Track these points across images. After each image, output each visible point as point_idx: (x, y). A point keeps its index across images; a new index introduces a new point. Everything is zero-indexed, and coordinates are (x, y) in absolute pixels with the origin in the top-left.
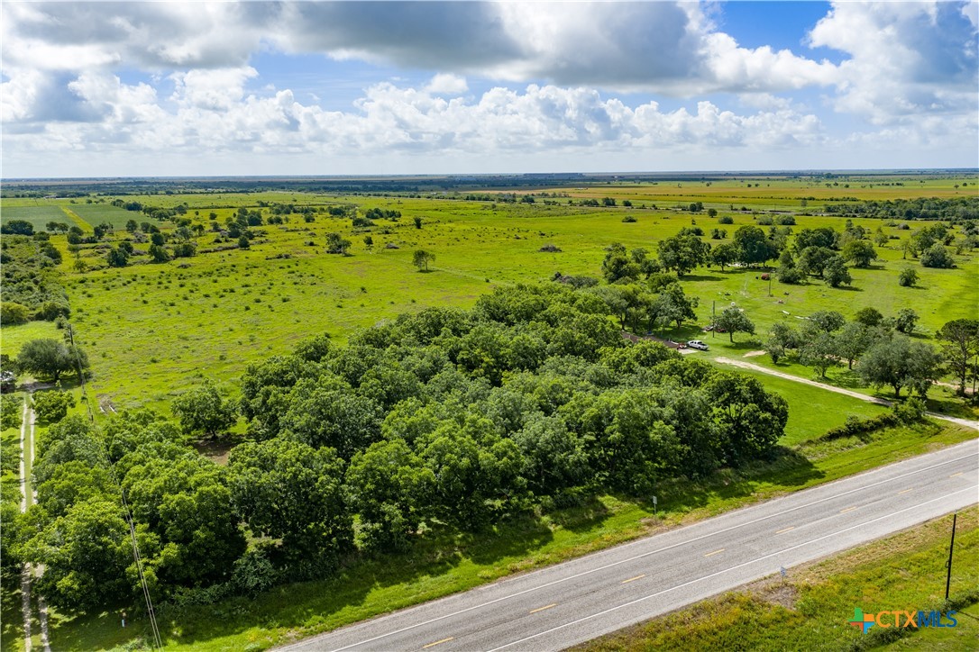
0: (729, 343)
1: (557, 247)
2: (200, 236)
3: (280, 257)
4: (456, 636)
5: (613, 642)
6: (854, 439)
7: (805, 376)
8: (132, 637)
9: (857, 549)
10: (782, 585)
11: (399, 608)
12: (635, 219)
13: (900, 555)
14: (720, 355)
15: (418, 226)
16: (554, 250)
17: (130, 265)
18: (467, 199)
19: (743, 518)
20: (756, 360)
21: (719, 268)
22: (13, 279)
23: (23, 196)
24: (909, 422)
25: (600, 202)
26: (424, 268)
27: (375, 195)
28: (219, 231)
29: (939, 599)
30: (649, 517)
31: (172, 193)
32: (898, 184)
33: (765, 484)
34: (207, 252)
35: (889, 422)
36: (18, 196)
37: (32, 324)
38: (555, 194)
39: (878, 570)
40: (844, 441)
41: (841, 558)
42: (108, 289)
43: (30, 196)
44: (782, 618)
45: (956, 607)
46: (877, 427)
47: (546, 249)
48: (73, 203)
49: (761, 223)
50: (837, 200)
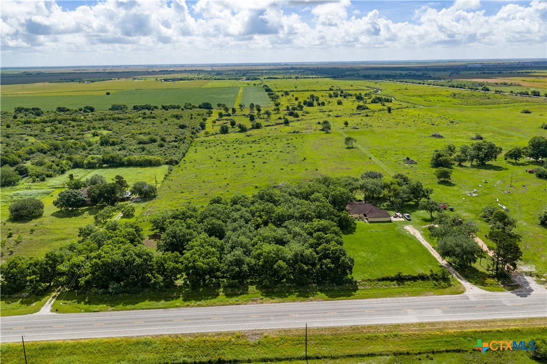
1: (441, 135)
2: (278, 113)
3: (294, 132)
4: (145, 322)
6: (395, 282)
8: (74, 299)
11: (143, 309)
12: (530, 111)
15: (390, 111)
16: (440, 137)
17: (229, 133)
23: (232, 79)
26: (350, 146)
27: (400, 82)
28: (289, 110)
33: (323, 295)
34: (268, 126)
35: (423, 278)
36: (230, 79)
38: (512, 84)
40: (388, 283)
41: (296, 330)
42: (207, 148)
43: (235, 79)
44: (243, 344)
45: (307, 358)
46: (414, 279)
47: (434, 136)
48: (248, 84)
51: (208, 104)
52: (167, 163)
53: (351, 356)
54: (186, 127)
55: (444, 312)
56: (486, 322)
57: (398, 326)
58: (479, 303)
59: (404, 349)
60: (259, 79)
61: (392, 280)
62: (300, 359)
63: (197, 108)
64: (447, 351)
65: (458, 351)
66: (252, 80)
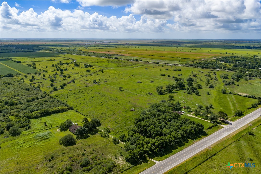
0: (187, 111)
3: (87, 86)
5: (198, 153)
7: (201, 118)
9: (215, 143)
10: (210, 147)
13: (219, 143)
14: (188, 114)
15: (102, 72)
19: (203, 140)
20: (193, 115)
21: (175, 89)
22: (43, 97)
24: (215, 126)
25: (134, 59)
28: (58, 74)
29: (223, 147)
30: (193, 141)
34: (67, 84)
35: (213, 126)
37: (69, 111)
38: (120, 54)
39: (217, 145)
40: (209, 129)
42: (66, 99)
44: (211, 150)
45: (224, 148)
46: (212, 127)
49: (174, 71)
50: (185, 59)
51: (11, 74)
52: (69, 109)
53: (229, 145)
54: (29, 89)
55: (228, 132)
56: (236, 131)
57: (226, 137)
58: (229, 128)
59: (234, 141)
61: (209, 128)
62: (223, 149)
63: (4, 77)
64: (239, 138)
65: (240, 138)
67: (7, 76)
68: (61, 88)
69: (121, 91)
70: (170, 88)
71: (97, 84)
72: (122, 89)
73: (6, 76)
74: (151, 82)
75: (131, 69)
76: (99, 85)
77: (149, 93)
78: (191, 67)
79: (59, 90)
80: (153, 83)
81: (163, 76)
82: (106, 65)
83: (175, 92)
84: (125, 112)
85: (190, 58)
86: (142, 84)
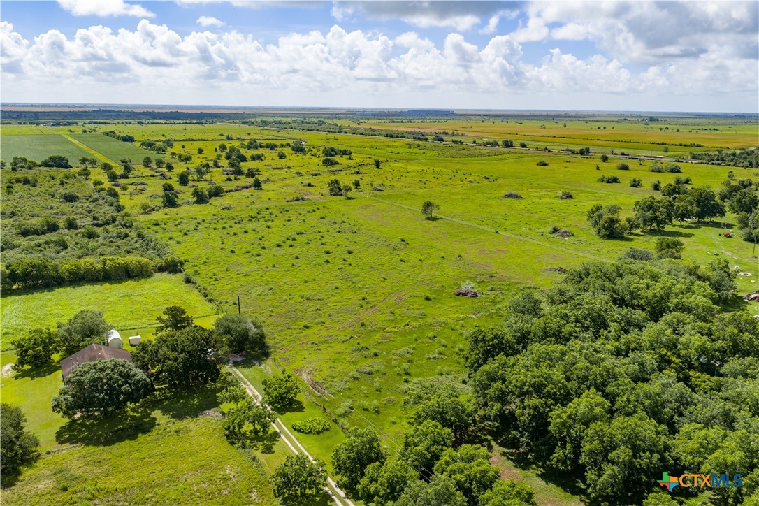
1: (518, 194)
3: (297, 200)
12: (547, 162)
15: (378, 166)
16: (517, 197)
17: (180, 205)
18: (387, 136)
21: (678, 223)
22: (100, 222)
25: (500, 143)
26: (430, 216)
28: (219, 167)
31: (143, 123)
32: (714, 129)
34: (230, 191)
37: (158, 276)
38: (453, 133)
42: (185, 234)
47: (509, 196)
48: (70, 131)
49: (653, 171)
50: (685, 146)
51: (61, 159)
52: (161, 269)
60: (77, 124)
63: (40, 166)
66: (65, 125)
67: (49, 166)
68: (195, 199)
69: (428, 219)
70: (658, 214)
71: (341, 195)
72: (435, 214)
73: (45, 164)
74: (562, 198)
75: (484, 164)
76: (350, 199)
77: (555, 230)
78: (719, 164)
79: (184, 208)
80: (569, 201)
81: (608, 182)
82: (398, 153)
83: (678, 232)
84: (427, 299)
85: (702, 145)
86: (523, 202)
